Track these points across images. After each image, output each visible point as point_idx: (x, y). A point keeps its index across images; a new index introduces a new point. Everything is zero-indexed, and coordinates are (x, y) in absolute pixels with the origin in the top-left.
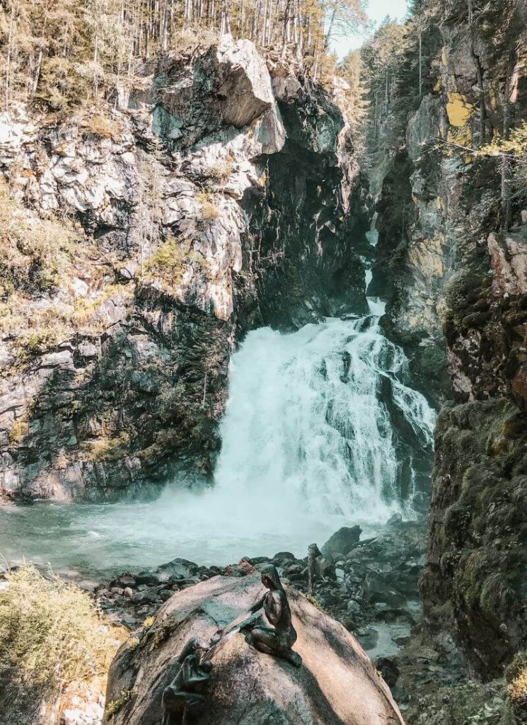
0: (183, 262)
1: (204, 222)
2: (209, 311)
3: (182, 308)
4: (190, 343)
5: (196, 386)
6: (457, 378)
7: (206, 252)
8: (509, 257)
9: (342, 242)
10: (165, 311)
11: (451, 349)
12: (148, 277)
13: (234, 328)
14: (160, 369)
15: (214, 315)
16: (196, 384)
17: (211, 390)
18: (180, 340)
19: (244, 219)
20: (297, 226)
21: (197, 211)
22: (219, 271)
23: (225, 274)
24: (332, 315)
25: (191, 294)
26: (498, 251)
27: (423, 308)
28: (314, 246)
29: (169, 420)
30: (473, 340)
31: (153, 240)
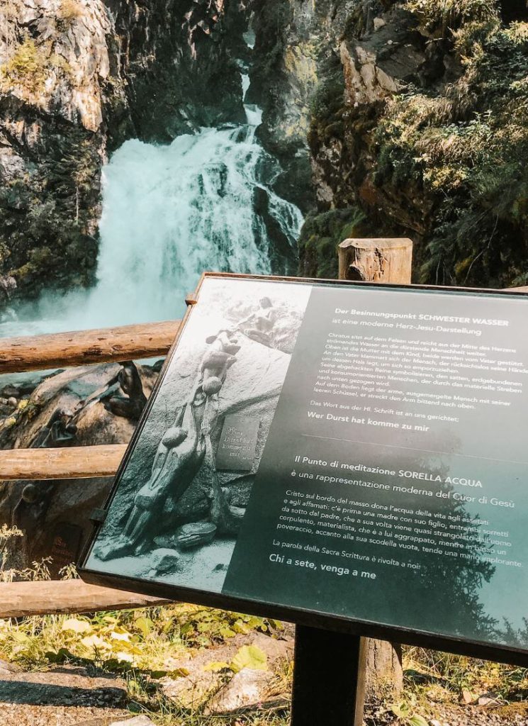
0: (44, 67)
1: (65, 20)
2: (76, 121)
3: (46, 118)
4: (58, 157)
5: (68, 202)
6: (320, 187)
7: (69, 56)
8: (359, 67)
9: (216, 44)
10: (29, 122)
11: (315, 159)
12: (7, 83)
13: (104, 139)
14: (28, 185)
15: (81, 126)
16: (67, 200)
17: (84, 206)
18: (47, 153)
19: (109, 17)
20: (168, 26)
21: (56, 8)
22: (84, 77)
23: (91, 79)
24: (209, 125)
25: (56, 102)
26: (349, 60)
27: (299, 117)
28: (187, 49)
29: (43, 237)
30: (335, 150)
31: (10, 43)
